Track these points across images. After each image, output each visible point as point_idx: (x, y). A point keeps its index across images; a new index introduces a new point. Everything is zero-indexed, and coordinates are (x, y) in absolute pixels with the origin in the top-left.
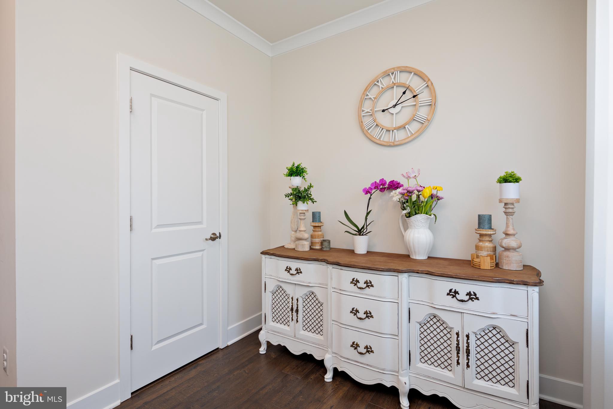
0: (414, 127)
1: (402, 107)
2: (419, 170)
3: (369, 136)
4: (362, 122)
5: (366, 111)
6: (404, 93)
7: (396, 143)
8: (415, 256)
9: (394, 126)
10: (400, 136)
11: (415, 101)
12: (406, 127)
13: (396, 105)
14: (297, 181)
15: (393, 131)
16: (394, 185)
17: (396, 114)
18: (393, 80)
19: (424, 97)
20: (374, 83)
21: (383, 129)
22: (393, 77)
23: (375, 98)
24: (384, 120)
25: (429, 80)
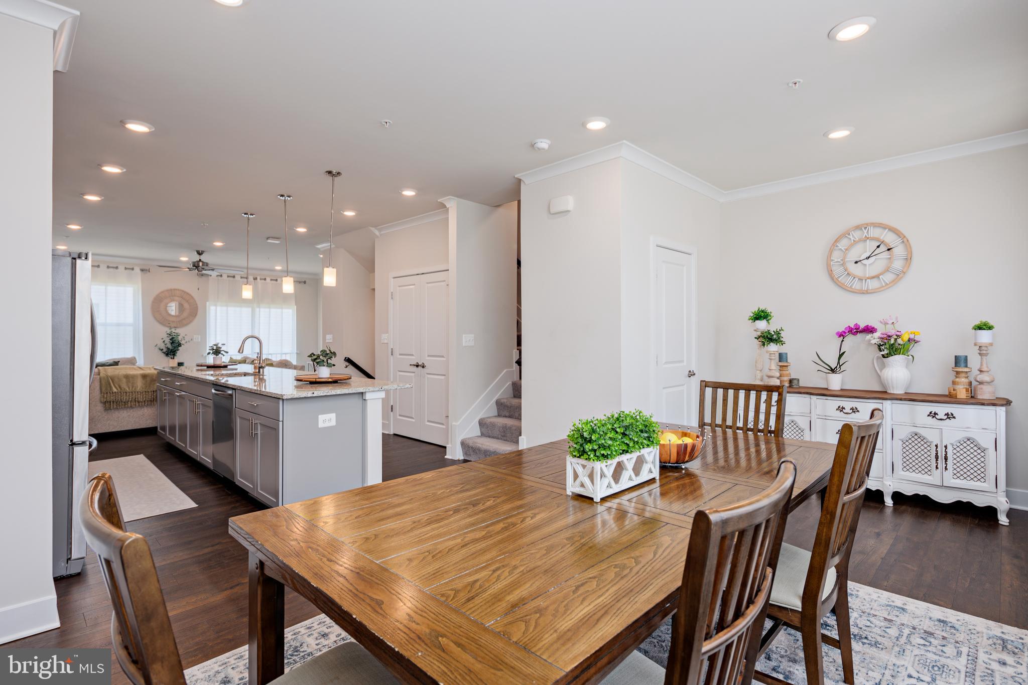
0: (888, 277)
1: (876, 259)
2: (897, 318)
3: (839, 284)
4: (831, 271)
5: (836, 260)
6: (878, 247)
7: (869, 291)
8: (893, 390)
9: (867, 276)
10: (873, 284)
11: (890, 255)
12: (880, 277)
13: (869, 257)
14: (762, 325)
15: (866, 280)
16: (869, 330)
17: (869, 265)
18: (866, 234)
19: (899, 251)
20: (845, 235)
21: (854, 278)
22: (866, 232)
23: (846, 250)
24: (857, 270)
25: (905, 237)
